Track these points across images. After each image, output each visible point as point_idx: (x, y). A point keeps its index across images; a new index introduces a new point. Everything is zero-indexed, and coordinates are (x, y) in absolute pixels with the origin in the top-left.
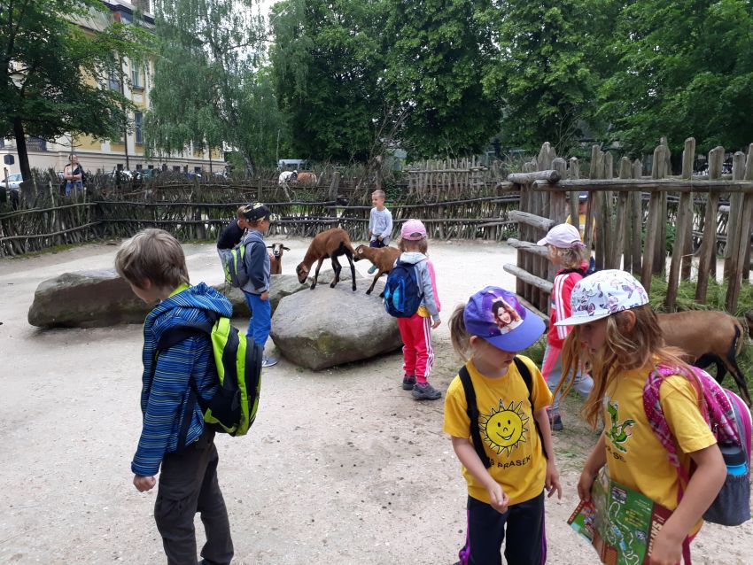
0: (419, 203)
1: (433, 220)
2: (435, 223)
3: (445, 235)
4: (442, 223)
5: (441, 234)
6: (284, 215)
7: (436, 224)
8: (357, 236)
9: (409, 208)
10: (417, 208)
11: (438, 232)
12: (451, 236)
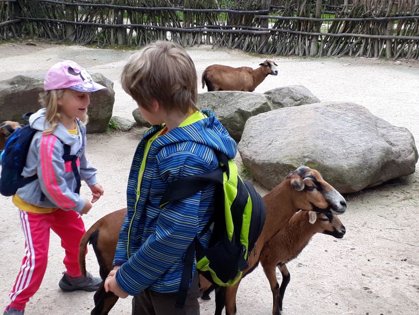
0: (365, 16)
1: (380, 36)
2: (382, 39)
3: (392, 55)
4: (390, 40)
5: (388, 53)
6: (210, 23)
7: (383, 41)
8: (290, 50)
9: (353, 22)
10: (363, 21)
11: (384, 50)
12: (400, 56)
